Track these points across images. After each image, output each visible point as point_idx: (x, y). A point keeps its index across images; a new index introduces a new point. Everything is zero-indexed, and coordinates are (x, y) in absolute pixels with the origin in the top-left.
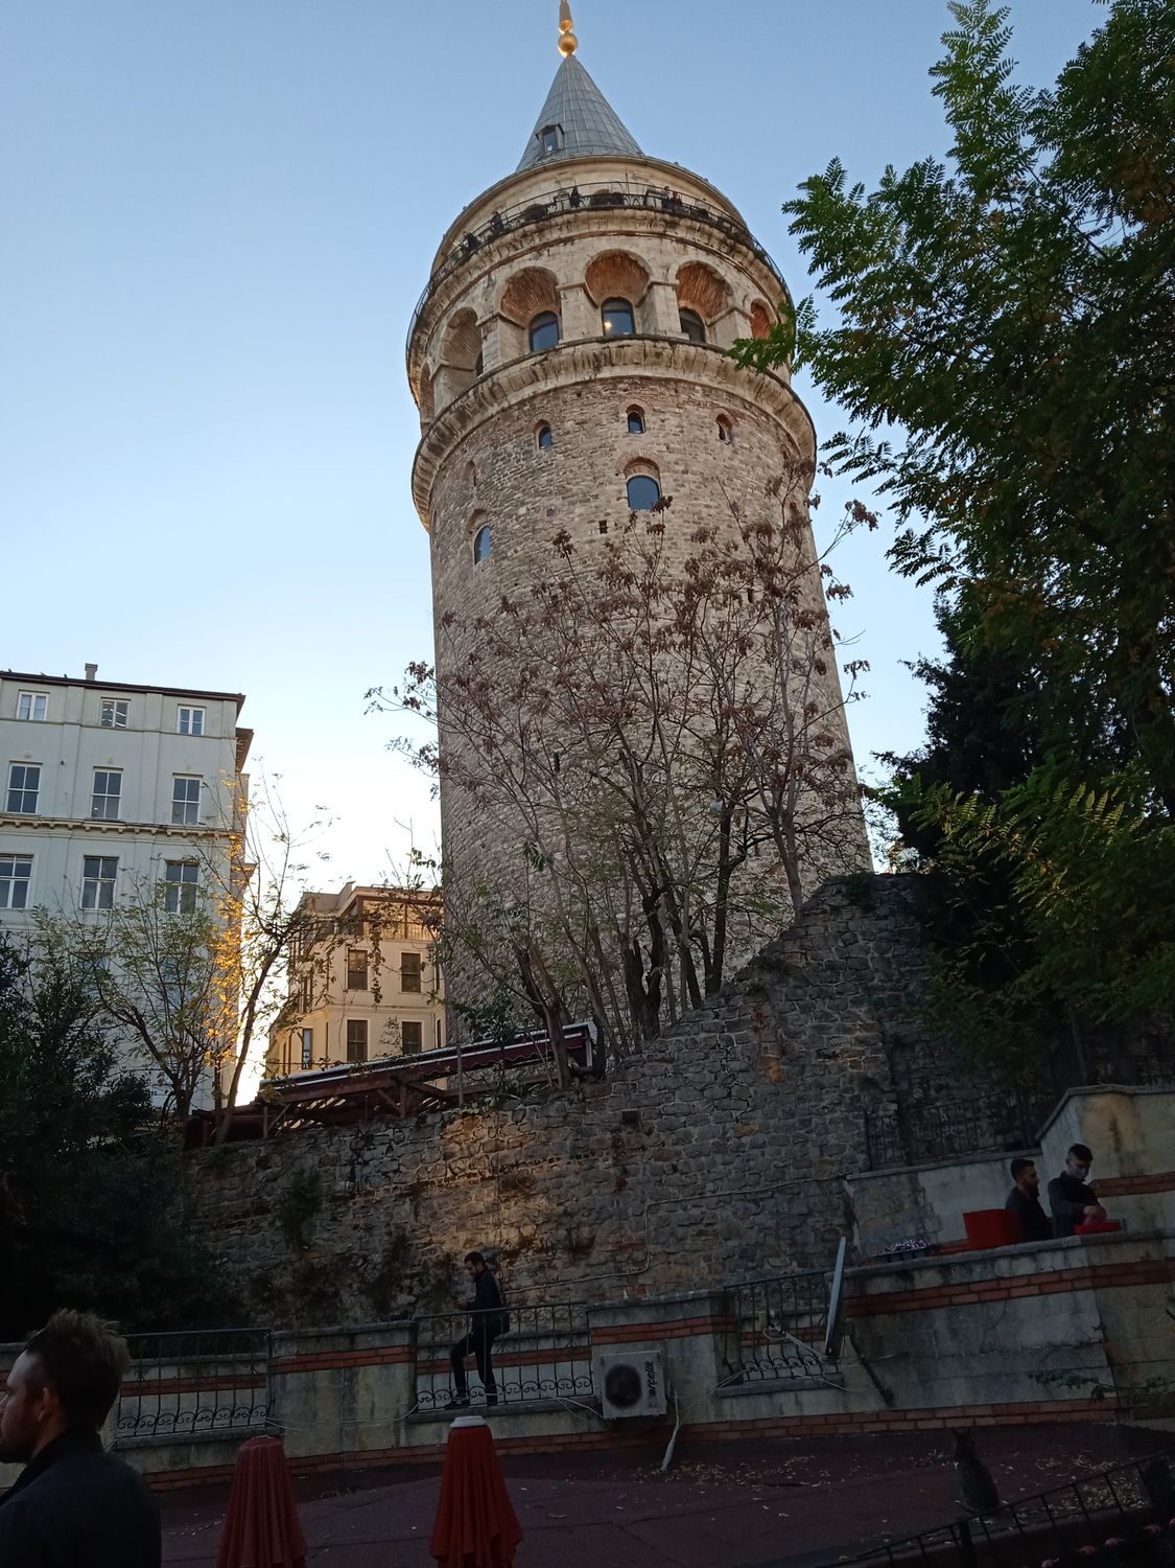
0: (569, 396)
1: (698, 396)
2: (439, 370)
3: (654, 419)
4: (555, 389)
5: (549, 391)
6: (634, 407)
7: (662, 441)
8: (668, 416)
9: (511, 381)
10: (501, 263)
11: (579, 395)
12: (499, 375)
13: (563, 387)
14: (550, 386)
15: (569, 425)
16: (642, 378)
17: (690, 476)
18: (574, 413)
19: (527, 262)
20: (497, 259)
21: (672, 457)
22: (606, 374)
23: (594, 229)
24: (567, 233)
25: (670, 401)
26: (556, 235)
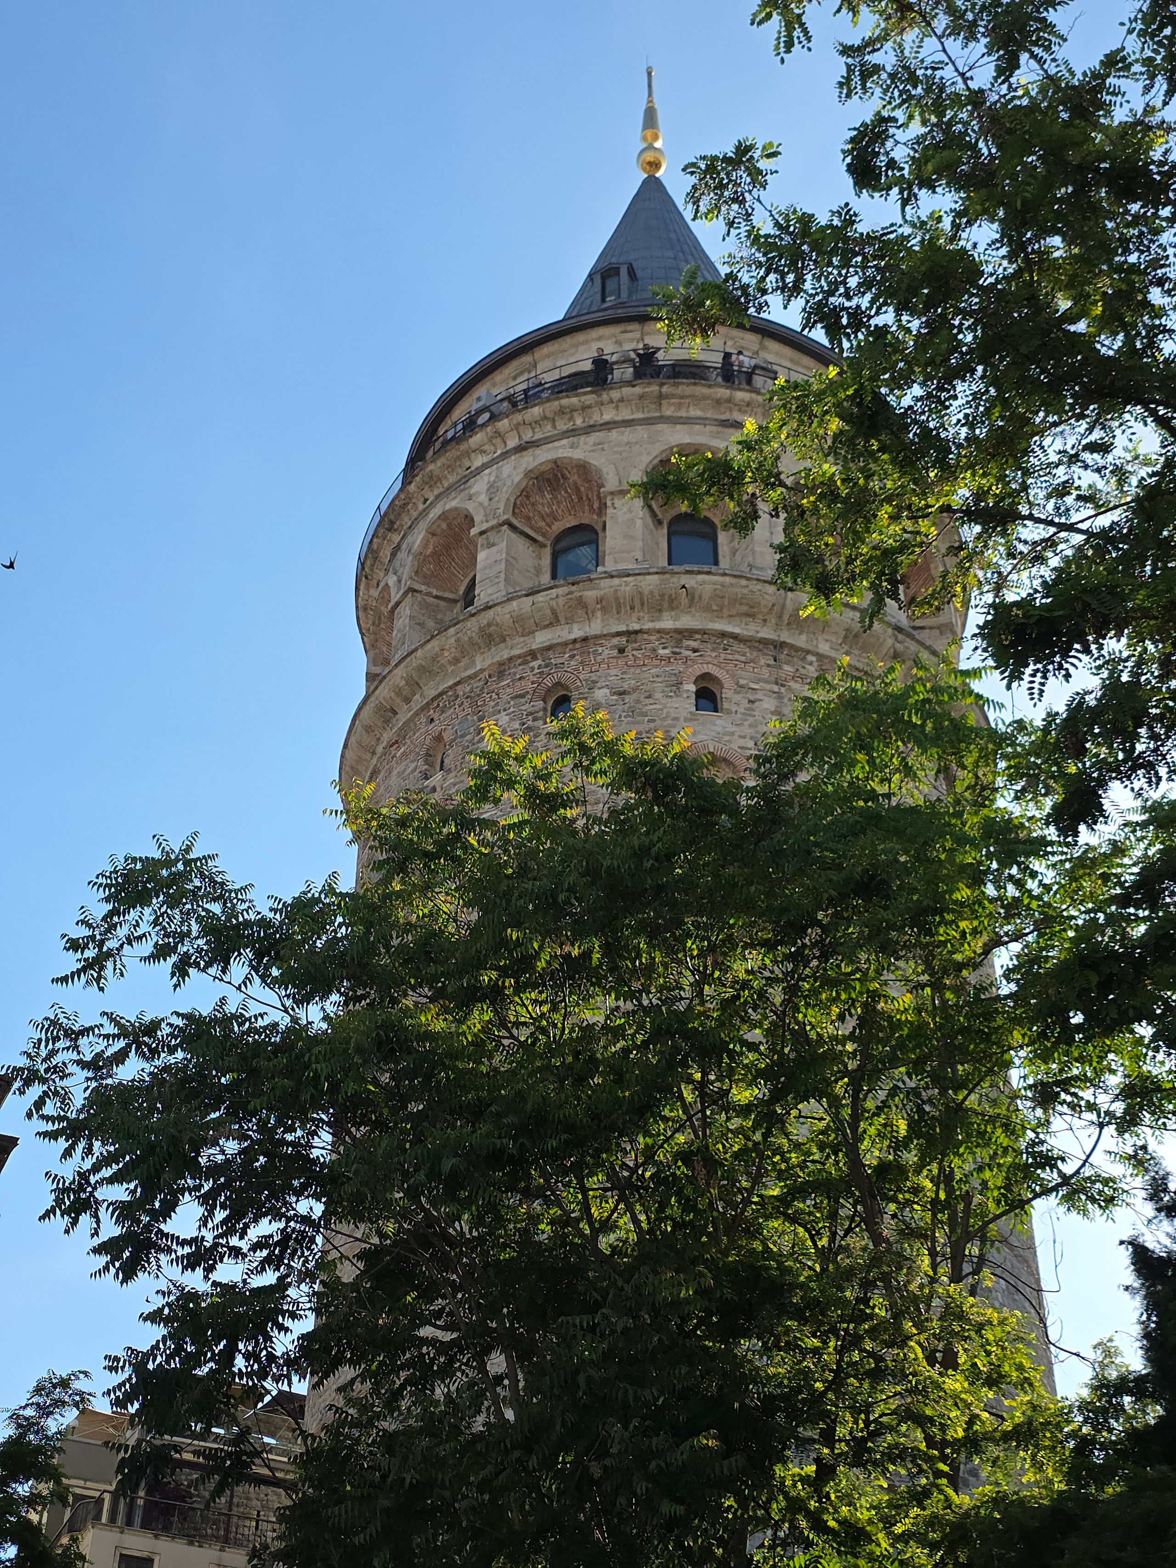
0: (606, 652)
1: (811, 670)
2: (405, 594)
3: (737, 698)
4: (585, 639)
5: (575, 641)
6: (705, 677)
8: (759, 696)
9: (518, 620)
10: (521, 449)
11: (621, 651)
12: (498, 609)
13: (596, 637)
14: (577, 633)
15: (601, 694)
16: (723, 635)
18: (612, 676)
19: (562, 450)
20: (512, 443)
22: (667, 623)
23: (668, 412)
24: (625, 414)
25: (765, 673)
26: (608, 415)
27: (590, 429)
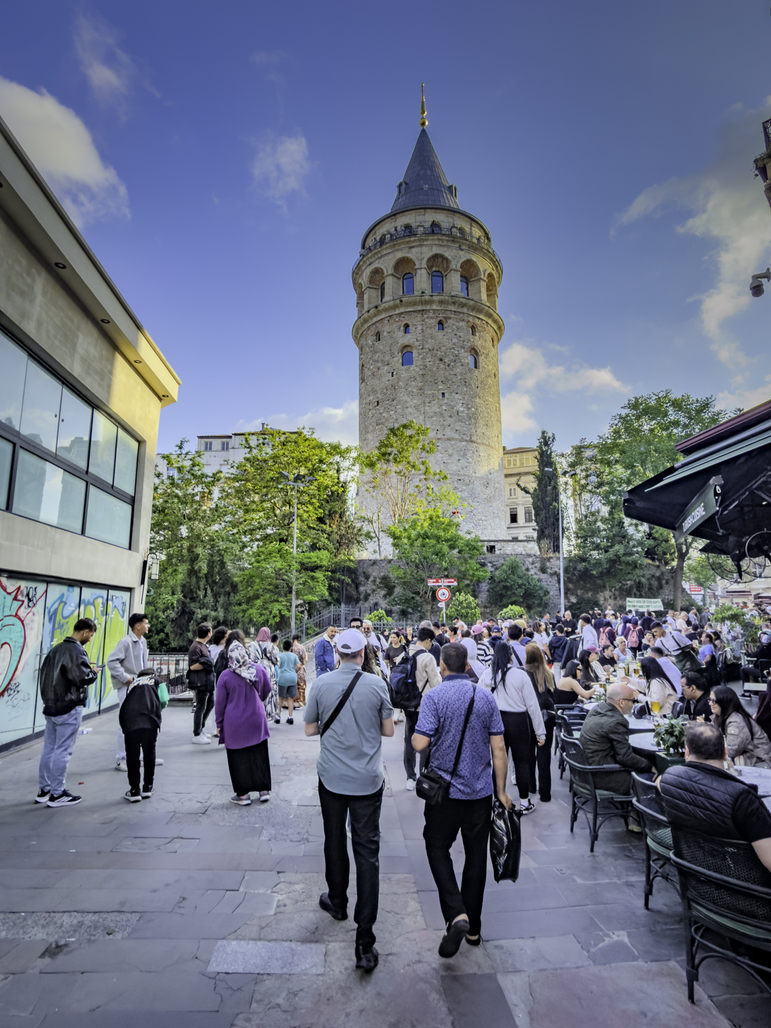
0: (386, 322)
1: (431, 315)
3: (413, 328)
4: (382, 319)
5: (380, 320)
6: (406, 324)
7: (415, 337)
8: (418, 325)
10: (369, 265)
11: (389, 321)
13: (384, 318)
15: (385, 334)
16: (411, 311)
17: (425, 350)
18: (387, 328)
19: (376, 264)
21: (417, 343)
22: (397, 312)
23: (397, 248)
24: (388, 251)
25: (419, 319)
26: (385, 252)
27: (382, 256)
